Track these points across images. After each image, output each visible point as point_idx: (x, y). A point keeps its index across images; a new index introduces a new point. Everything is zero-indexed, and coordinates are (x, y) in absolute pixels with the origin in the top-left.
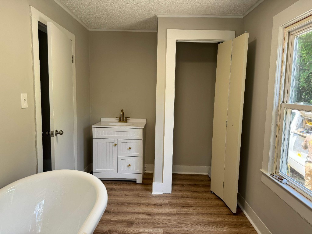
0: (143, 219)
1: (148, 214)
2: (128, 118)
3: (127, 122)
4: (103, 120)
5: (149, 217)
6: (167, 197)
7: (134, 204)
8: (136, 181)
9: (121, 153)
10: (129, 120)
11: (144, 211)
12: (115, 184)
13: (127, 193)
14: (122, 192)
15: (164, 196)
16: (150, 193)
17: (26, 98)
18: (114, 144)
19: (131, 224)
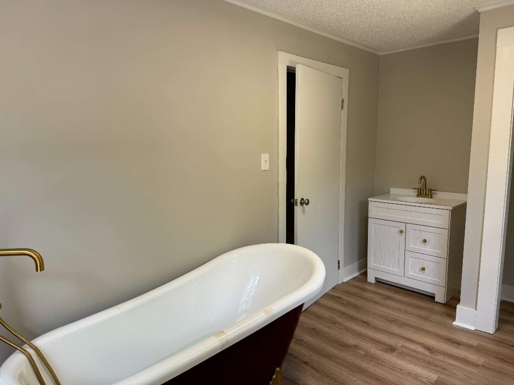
0: (415, 351)
1: (428, 348)
2: (434, 190)
3: (431, 197)
4: (393, 191)
5: (427, 352)
6: (481, 336)
7: (413, 327)
8: (434, 298)
9: (411, 246)
10: (437, 194)
11: (422, 342)
12: (397, 293)
13: (410, 309)
14: (403, 307)
15: (477, 334)
16: (450, 321)
17: (268, 159)
18: (399, 229)
19: (391, 349)
